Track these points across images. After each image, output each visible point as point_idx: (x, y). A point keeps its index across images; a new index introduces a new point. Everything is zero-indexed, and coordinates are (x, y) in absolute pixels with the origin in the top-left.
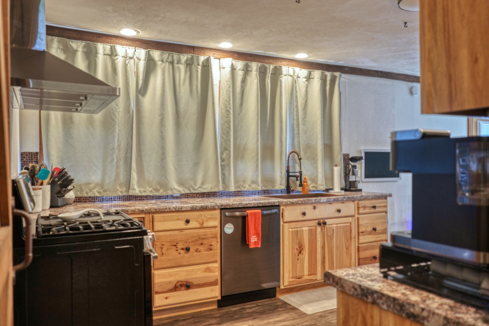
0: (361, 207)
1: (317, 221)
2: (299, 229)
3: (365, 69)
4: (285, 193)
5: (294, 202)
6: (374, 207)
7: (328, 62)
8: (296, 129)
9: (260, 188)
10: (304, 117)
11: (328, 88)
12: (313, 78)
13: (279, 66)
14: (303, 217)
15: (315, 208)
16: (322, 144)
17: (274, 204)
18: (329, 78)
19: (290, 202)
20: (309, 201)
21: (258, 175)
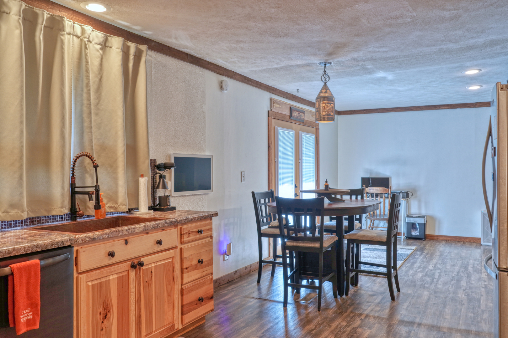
0: (186, 233)
1: (130, 263)
2: (104, 280)
3: (174, 49)
4: (67, 220)
5: (96, 236)
6: (200, 232)
7: (131, 28)
8: (86, 119)
9: (25, 216)
10: (98, 104)
11: (131, 65)
12: (111, 47)
13: (60, 16)
14: (110, 259)
15: (126, 242)
16: (124, 145)
17: (64, 244)
18: (132, 51)
19: (89, 237)
20: (119, 233)
21: (21, 193)
